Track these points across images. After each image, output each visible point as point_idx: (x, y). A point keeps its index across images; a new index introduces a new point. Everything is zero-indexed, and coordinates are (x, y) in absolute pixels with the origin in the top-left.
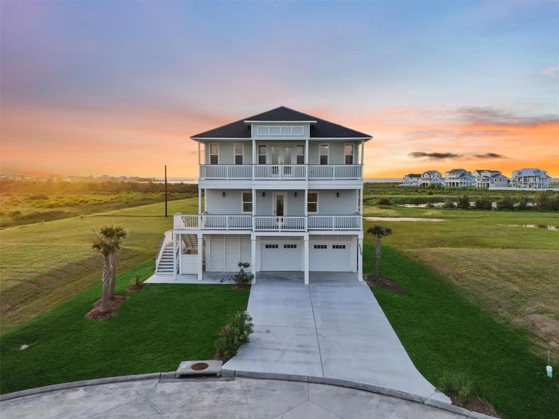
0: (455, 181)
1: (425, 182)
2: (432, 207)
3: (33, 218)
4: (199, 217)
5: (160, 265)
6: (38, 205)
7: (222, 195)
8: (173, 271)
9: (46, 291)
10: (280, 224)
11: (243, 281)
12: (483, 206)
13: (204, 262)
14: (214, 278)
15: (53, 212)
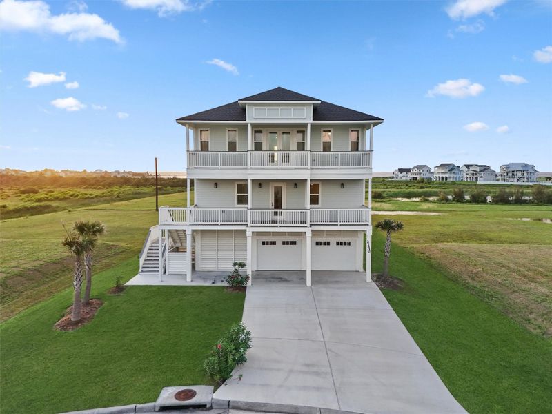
0: (444, 176)
1: (415, 176)
2: (427, 200)
3: (19, 212)
4: (188, 210)
5: (144, 264)
6: (27, 199)
7: (213, 185)
8: (158, 271)
9: (14, 295)
10: (279, 218)
11: (238, 283)
12: (478, 199)
13: (193, 260)
14: (205, 279)
15: (41, 206)
